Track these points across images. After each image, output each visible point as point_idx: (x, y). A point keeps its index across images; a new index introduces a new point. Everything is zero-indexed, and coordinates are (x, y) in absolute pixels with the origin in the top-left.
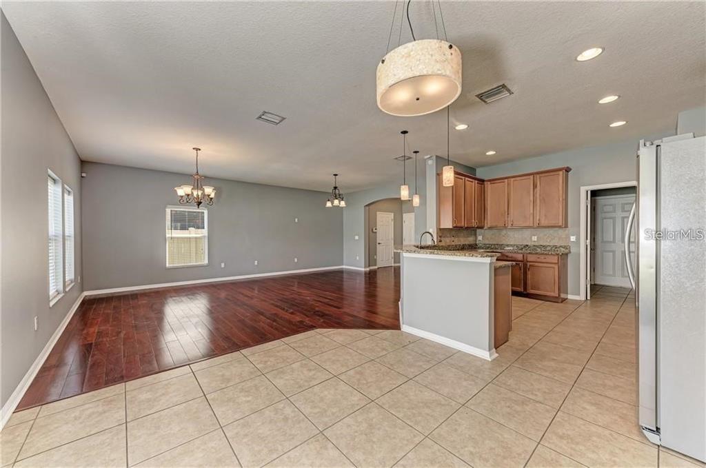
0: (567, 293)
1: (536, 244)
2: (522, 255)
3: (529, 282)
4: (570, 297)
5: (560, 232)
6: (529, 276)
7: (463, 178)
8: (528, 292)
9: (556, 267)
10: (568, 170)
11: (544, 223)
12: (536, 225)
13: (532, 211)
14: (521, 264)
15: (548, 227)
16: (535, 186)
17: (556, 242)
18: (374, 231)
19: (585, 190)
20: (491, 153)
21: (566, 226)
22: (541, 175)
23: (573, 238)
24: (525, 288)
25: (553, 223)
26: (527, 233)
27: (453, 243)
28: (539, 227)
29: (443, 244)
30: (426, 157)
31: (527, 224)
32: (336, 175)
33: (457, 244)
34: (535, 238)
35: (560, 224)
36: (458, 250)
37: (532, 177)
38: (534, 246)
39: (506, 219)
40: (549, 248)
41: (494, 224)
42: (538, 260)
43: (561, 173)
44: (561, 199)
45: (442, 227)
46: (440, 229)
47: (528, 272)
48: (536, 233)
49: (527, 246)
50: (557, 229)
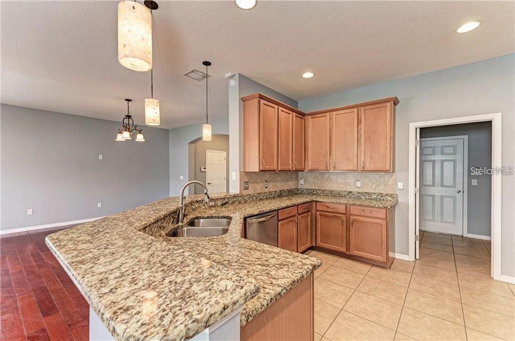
0: (395, 252)
1: (361, 190)
2: (344, 206)
3: (352, 241)
4: (398, 256)
5: (387, 176)
6: (352, 233)
7: (276, 107)
8: (351, 253)
9: (384, 223)
10: (396, 102)
11: (369, 166)
12: (360, 168)
13: (356, 152)
14: (344, 217)
15: (374, 171)
16: (359, 122)
17: (381, 189)
18: (203, 170)
19: (413, 127)
20: (308, 75)
21: (394, 171)
22: (366, 108)
23: (400, 185)
24: (348, 249)
25: (379, 166)
26: (351, 178)
27: (267, 190)
28: (364, 170)
29: (251, 191)
30: (227, 76)
31: (351, 168)
32: (129, 100)
33: (271, 190)
34: (359, 184)
35: (387, 168)
36: (274, 198)
37: (356, 110)
38: (359, 193)
39: (328, 160)
40: (374, 196)
41: (315, 167)
42: (363, 213)
43: (389, 104)
44: (388, 137)
45: (247, 171)
46: (246, 173)
47: (351, 228)
48: (361, 178)
49: (351, 192)
50: (383, 173)
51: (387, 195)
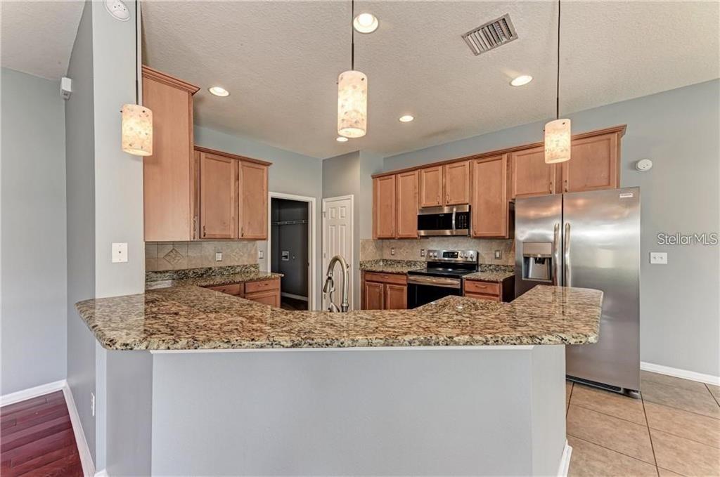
1: (222, 265)
5: (249, 245)
11: (247, 234)
17: (245, 260)
22: (243, 163)
23: (261, 254)
26: (209, 249)
34: (219, 256)
42: (259, 288)
48: (222, 249)
49: (210, 269)
50: (246, 242)
51: (251, 266)
